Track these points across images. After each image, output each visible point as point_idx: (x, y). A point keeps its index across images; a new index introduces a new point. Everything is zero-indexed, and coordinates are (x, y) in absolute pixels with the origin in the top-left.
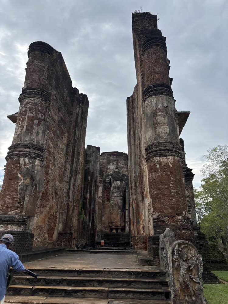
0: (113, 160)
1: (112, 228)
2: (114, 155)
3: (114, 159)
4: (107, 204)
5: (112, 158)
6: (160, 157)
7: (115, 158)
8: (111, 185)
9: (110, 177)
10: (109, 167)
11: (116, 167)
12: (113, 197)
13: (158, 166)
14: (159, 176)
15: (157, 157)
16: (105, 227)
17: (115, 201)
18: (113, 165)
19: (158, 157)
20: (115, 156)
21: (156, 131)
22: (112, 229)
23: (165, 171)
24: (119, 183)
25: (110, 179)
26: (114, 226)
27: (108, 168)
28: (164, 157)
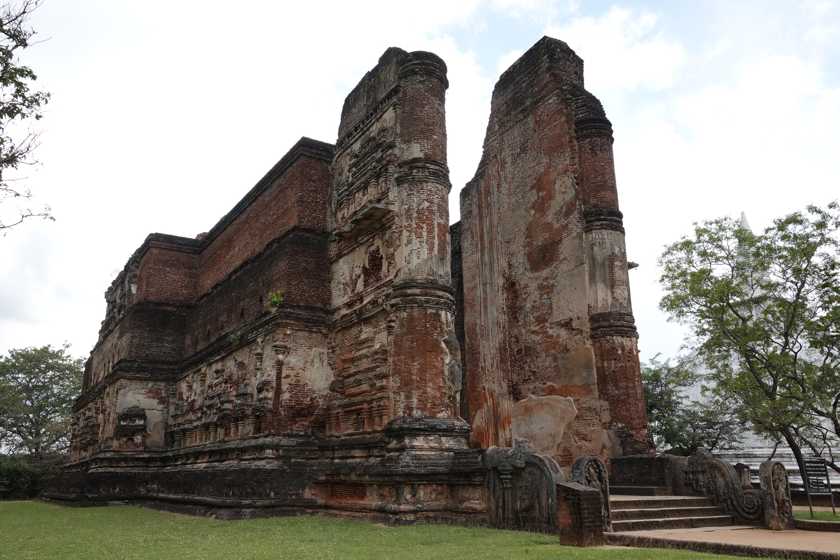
6: (623, 337)
13: (620, 352)
14: (622, 367)
15: (618, 337)
19: (620, 336)
21: (613, 293)
23: (629, 361)
28: (627, 338)
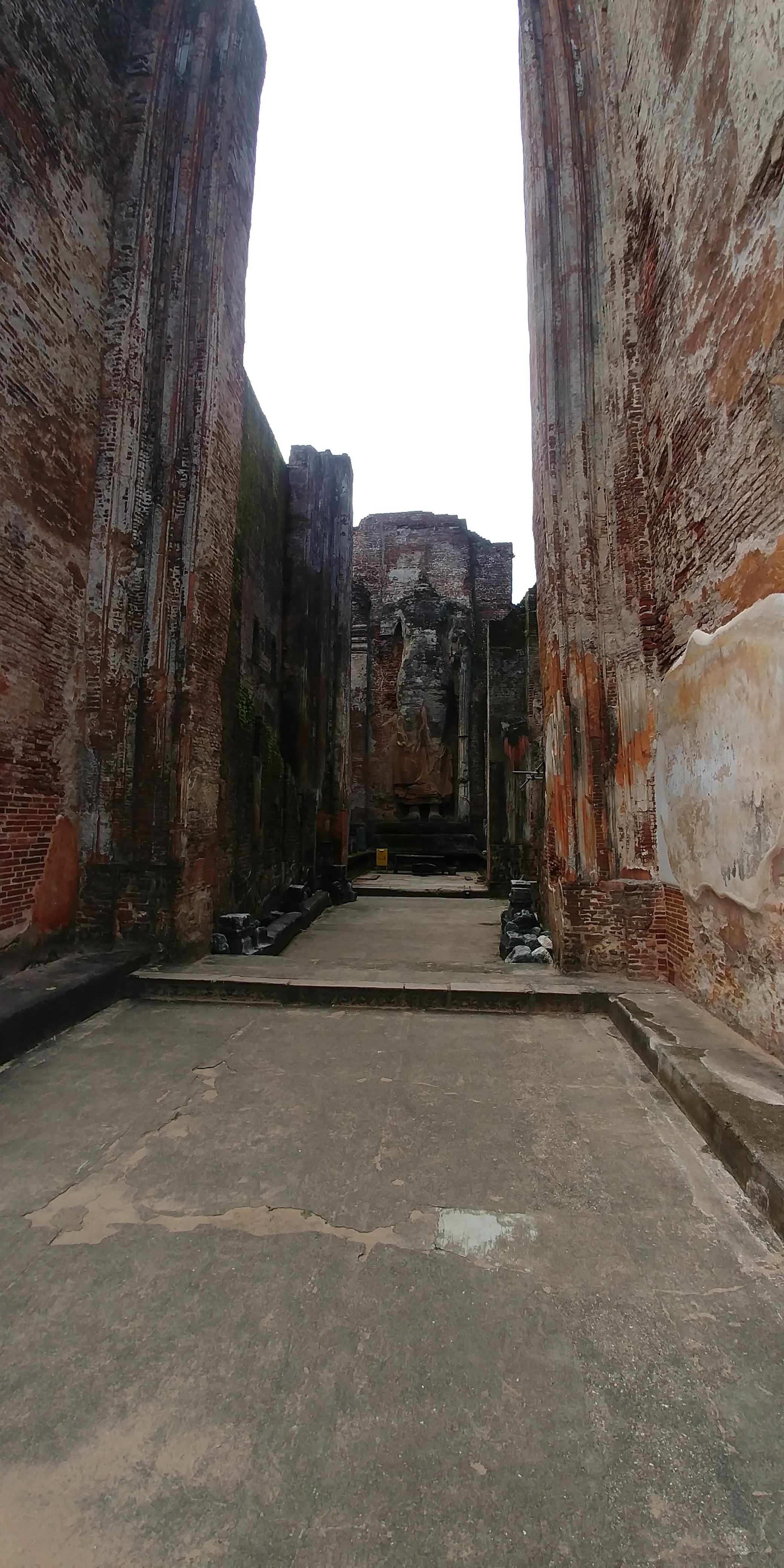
0: (409, 546)
1: (409, 803)
2: (413, 527)
3: (412, 541)
4: (387, 717)
5: (402, 540)
7: (415, 537)
8: (401, 648)
9: (399, 613)
10: (392, 573)
11: (420, 574)
12: (411, 693)
16: (381, 799)
17: (418, 705)
18: (409, 564)
20: (415, 532)
22: (405, 808)
24: (431, 635)
25: (396, 621)
26: (413, 797)
27: (387, 579)
